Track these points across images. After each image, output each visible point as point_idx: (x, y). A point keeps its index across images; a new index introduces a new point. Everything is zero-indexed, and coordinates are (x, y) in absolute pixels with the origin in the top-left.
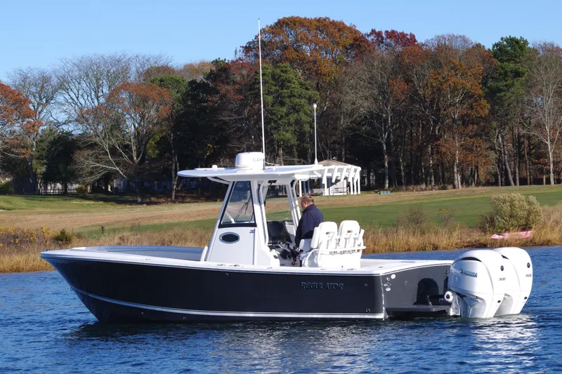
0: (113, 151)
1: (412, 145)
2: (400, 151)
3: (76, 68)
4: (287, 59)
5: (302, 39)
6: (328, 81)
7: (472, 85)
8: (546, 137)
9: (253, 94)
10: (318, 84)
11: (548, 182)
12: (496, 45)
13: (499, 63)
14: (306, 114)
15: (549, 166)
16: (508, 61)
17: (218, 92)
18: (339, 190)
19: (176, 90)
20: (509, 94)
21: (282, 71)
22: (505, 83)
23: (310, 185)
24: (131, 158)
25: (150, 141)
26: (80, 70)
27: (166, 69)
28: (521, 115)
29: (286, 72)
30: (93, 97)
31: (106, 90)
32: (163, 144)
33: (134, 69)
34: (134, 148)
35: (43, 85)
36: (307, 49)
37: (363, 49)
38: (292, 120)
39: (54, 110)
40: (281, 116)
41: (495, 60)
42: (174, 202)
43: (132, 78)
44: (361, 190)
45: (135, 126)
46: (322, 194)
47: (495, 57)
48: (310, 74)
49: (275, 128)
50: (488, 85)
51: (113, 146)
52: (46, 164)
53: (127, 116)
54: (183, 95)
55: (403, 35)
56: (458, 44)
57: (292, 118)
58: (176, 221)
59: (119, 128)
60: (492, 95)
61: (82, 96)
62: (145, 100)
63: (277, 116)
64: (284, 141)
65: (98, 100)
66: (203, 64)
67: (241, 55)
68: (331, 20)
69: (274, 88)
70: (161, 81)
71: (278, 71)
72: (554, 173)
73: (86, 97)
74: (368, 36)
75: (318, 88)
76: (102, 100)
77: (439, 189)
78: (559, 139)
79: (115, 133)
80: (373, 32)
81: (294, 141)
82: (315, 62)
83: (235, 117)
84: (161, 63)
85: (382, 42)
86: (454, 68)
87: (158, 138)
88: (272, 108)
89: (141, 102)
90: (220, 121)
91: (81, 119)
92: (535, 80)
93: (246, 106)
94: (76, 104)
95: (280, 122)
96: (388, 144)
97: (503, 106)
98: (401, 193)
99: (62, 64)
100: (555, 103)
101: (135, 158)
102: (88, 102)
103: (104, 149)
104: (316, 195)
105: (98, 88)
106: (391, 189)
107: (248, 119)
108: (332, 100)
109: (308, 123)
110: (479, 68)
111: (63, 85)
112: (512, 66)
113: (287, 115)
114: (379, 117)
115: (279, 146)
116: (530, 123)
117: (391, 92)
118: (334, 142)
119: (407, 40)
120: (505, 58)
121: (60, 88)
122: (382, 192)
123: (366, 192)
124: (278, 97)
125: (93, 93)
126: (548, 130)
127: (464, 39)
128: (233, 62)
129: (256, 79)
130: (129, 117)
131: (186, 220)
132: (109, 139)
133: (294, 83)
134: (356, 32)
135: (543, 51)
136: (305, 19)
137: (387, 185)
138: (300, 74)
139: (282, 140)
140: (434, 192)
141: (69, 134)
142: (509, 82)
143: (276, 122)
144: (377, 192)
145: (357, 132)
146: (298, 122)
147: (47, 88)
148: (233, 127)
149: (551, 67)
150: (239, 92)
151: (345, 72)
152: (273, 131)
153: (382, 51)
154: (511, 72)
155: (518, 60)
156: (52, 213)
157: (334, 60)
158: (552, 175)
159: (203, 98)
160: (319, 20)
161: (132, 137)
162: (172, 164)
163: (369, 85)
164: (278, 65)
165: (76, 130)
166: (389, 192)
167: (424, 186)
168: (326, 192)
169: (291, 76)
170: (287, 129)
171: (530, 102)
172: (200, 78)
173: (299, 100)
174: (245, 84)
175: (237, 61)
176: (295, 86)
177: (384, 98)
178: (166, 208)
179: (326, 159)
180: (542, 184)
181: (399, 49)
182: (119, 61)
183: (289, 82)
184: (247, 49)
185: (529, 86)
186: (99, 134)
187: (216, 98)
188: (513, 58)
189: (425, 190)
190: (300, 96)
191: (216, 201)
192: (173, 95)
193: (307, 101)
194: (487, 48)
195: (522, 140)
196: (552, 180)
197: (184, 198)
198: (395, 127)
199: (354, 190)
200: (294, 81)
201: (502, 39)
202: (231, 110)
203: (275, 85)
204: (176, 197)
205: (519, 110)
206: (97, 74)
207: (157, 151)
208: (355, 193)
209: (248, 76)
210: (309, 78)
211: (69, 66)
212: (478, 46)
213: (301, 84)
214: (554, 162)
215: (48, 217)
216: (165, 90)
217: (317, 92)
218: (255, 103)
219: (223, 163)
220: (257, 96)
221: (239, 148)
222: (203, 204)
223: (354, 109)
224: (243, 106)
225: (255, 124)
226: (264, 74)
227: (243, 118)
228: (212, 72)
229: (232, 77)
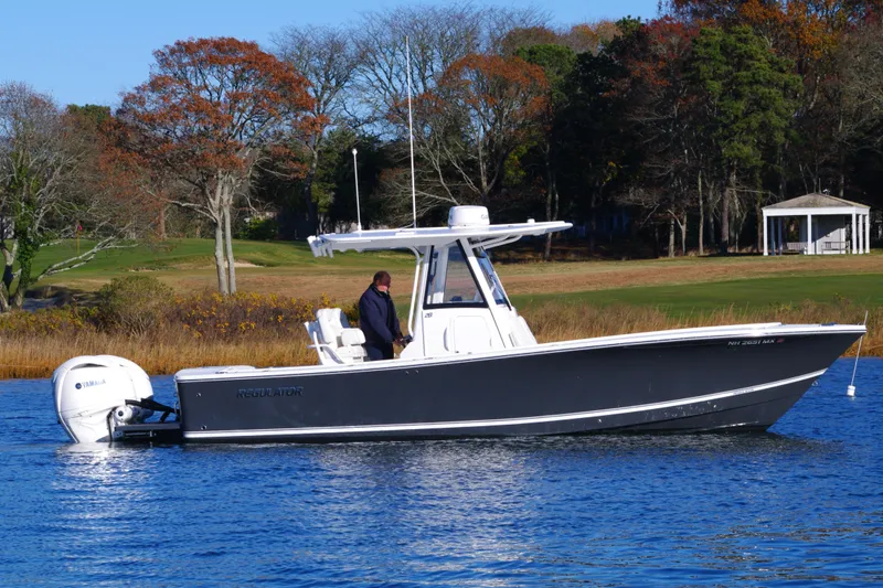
0: (449, 172)
3: (387, 28)
4: (746, 19)
6: (817, 57)
9: (687, 78)
10: (800, 63)
14: (778, 114)
17: (626, 74)
18: (833, 246)
19: (557, 69)
21: (740, 40)
23: (783, 236)
24: (478, 183)
25: (511, 155)
26: (394, 32)
27: (540, 33)
29: (745, 41)
30: (416, 77)
31: (437, 66)
32: (532, 161)
33: (485, 32)
34: (483, 167)
35: (332, 55)
36: (782, 3)
37: (880, 4)
38: (755, 124)
39: (350, 99)
40: (736, 117)
42: (549, 260)
43: (483, 48)
44: (871, 247)
45: (484, 129)
46: (802, 252)
48: (788, 46)
49: (725, 138)
51: (449, 162)
52: (334, 190)
53: (473, 112)
54: (568, 76)
57: (755, 120)
58: (551, 291)
59: (459, 130)
61: (397, 75)
62: (503, 85)
63: (728, 118)
64: (739, 159)
65: (424, 84)
66: (605, 25)
67: (668, 10)
69: (724, 68)
70: (531, 52)
71: (732, 39)
73: (403, 79)
75: (801, 69)
76: (431, 83)
79: (452, 139)
81: (757, 161)
82: (796, 25)
83: (656, 116)
84: (532, 23)
87: (524, 149)
88: (720, 104)
89: (496, 89)
90: (630, 123)
91: (396, 113)
93: (675, 98)
94: (387, 89)
95: (734, 127)
99: (364, 21)
101: (485, 184)
102: (409, 88)
103: (432, 167)
104: (793, 253)
105: (425, 62)
107: (679, 120)
108: (824, 90)
109: (782, 128)
111: (365, 57)
113: (746, 114)
115: (731, 168)
118: (827, 164)
121: (360, 63)
123: (879, 250)
124: (730, 84)
125: (416, 72)
128: (655, 23)
129: (693, 53)
130: (476, 113)
131: (567, 291)
132: (442, 151)
133: (759, 60)
138: (770, 45)
139: (737, 157)
141: (374, 139)
143: (725, 126)
145: (867, 147)
146: (763, 126)
147: (339, 60)
148: (653, 134)
150: (664, 73)
151: (848, 43)
152: (721, 143)
156: (341, 273)
157: (830, 23)
159: (602, 84)
161: (480, 148)
162: (547, 195)
164: (733, 28)
165: (385, 133)
168: (810, 248)
169: (754, 48)
170: (746, 138)
172: (597, 50)
173: (767, 90)
174: (676, 62)
175: (661, 20)
176: (762, 67)
178: (534, 270)
179: (811, 192)
182: (461, 17)
183: (751, 58)
184: (679, 1)
186: (426, 141)
187: (625, 84)
190: (769, 83)
191: (620, 259)
192: (550, 78)
193: (781, 92)
197: (564, 252)
199: (858, 247)
200: (759, 57)
202: (650, 106)
203: (727, 64)
204: (552, 251)
206: (423, 39)
207: (522, 173)
208: (861, 252)
209: (680, 46)
210: (786, 49)
211: (377, 25)
213: (771, 62)
215: (335, 279)
216: (538, 68)
217: (798, 77)
218: (691, 93)
219: (634, 195)
220: (696, 80)
221: (662, 170)
222: (598, 264)
223: (862, 106)
224: (672, 96)
225: (690, 129)
226: (707, 45)
227: (669, 119)
228: (616, 38)
229: (653, 48)
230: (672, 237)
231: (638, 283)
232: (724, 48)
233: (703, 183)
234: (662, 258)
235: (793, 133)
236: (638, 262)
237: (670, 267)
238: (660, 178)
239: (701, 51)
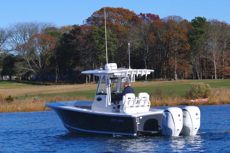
0: (31, 63)
1: (157, 62)
2: (152, 64)
3: (15, 27)
5: (111, 16)
6: (122, 34)
7: (183, 37)
8: (213, 59)
9: (90, 39)
10: (118, 36)
11: (214, 78)
12: (193, 20)
13: (194, 28)
14: (112, 48)
15: (215, 71)
16: (198, 27)
17: (75, 38)
19: (58, 37)
20: (198, 41)
21: (103, 30)
22: (197, 36)
24: (38, 65)
25: (47, 59)
26: (17, 28)
27: (54, 28)
28: (203, 50)
30: (23, 39)
31: (28, 37)
32: (52, 60)
33: (40, 28)
34: (40, 61)
35: (2, 34)
36: (113, 21)
37: (137, 21)
39: (6, 45)
40: (102, 49)
41: (192, 27)
42: (56, 84)
43: (39, 32)
44: (135, 80)
45: (40, 52)
47: (192, 25)
48: (114, 31)
49: (100, 54)
50: (190, 37)
51: (31, 60)
52: (2, 68)
53: (37, 48)
54: (61, 39)
55: (154, 15)
56: (177, 20)
58: (57, 92)
59: (34, 52)
60: (191, 41)
61: (18, 39)
62: (45, 41)
63: (100, 49)
64: (103, 59)
65: (25, 41)
66: (69, 26)
67: (85, 23)
68: (124, 9)
70: (52, 33)
71: (101, 30)
72: (216, 74)
73: (20, 40)
74: (139, 16)
75: (118, 37)
76: (27, 41)
77: (168, 80)
78: (219, 60)
79: (32, 55)
80: (141, 14)
82: (117, 26)
83: (83, 49)
84: (52, 26)
85: (145, 18)
86: (176, 29)
87: (50, 57)
88: (98, 46)
89: (43, 42)
90: (76, 50)
91: (18, 49)
92: (209, 35)
94: (16, 42)
95: (102, 51)
96: (147, 61)
97: (195, 46)
98: (152, 82)
99: (10, 26)
100: (217, 45)
101: (40, 66)
102: (20, 42)
103: (27, 62)
105: (25, 36)
106: (148, 80)
107: (88, 50)
108: (123, 42)
109: (113, 52)
110: (186, 30)
111: (10, 35)
112: (199, 29)
113: (105, 48)
114: (143, 50)
115: (101, 61)
116: (207, 53)
117: (149, 39)
118: (124, 60)
119: (155, 18)
120: (196, 26)
121: (9, 36)
122: (144, 81)
123: (138, 81)
124: (101, 41)
125: (23, 38)
126: (214, 56)
127: (179, 17)
128: (82, 26)
129: (91, 33)
130: (38, 48)
131: (61, 92)
132: (29, 58)
134: (134, 14)
135: (213, 23)
136: (113, 8)
137: (146, 79)
138: (110, 31)
140: (166, 81)
141: (12, 55)
142: (198, 36)
143: (100, 51)
144: (142, 81)
145: (134, 56)
146: (109, 51)
147: (3, 35)
148: (82, 53)
149: (216, 30)
150: (84, 38)
151: (129, 31)
152: (98, 55)
153: (145, 22)
154: (199, 31)
155: (202, 27)
156: (4, 88)
157: (124, 26)
158: (216, 75)
159: (69, 41)
160: (118, 9)
161: (39, 57)
162: (56, 68)
163: (139, 36)
164: (101, 27)
165: (15, 53)
166: (147, 81)
167: (162, 79)
170: (104, 54)
171: (207, 44)
172: (68, 32)
173: (110, 42)
174: (87, 35)
175: (84, 25)
176: (108, 36)
177: (146, 42)
178: (53, 87)
179: (120, 67)
180: (212, 79)
181: (152, 21)
182: (34, 25)
184: (88, 20)
185: (207, 37)
186: (25, 55)
187: (75, 41)
188: (200, 26)
189: (162, 81)
191: (74, 84)
192: (56, 39)
193: (113, 43)
194: (189, 22)
195: (203, 60)
196: (216, 77)
197: (60, 82)
198: (150, 54)
199: (132, 81)
200: (108, 34)
201: (195, 18)
202: (81, 46)
203: (100, 36)
204: (57, 82)
205: (202, 48)
206: (24, 30)
207: (49, 63)
209: (88, 32)
210: (114, 33)
211: (13, 26)
212: (186, 21)
213: (111, 35)
214: (216, 70)
215: (3, 90)
216: (53, 37)
217: (117, 39)
218: (91, 43)
219: (77, 68)
220: (92, 40)
221: (84, 62)
222: (68, 85)
223: (133, 46)
224: (86, 44)
225: (91, 52)
226: (95, 31)
227: (86, 49)
228: (73, 30)
229: (82, 32)
230: (87, 78)
231: (78, 90)
232: (99, 32)
233: (94, 65)
234: (84, 84)
235: (116, 53)
236: (79, 85)
237: (86, 86)
238: (84, 64)
239: (93, 33)
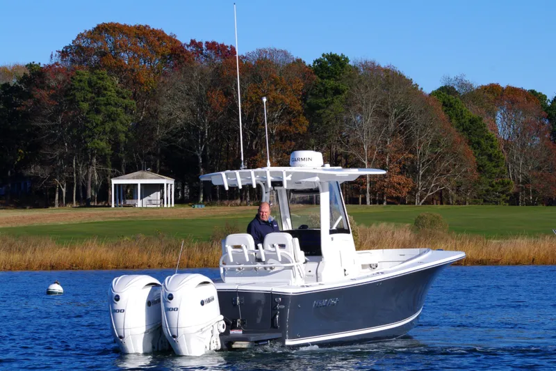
1: (228, 158)
2: (216, 165)
4: (105, 66)
5: (121, 46)
6: (145, 90)
7: (291, 101)
8: (363, 156)
9: (68, 100)
10: (135, 94)
11: (364, 202)
12: (317, 61)
13: (320, 80)
14: (121, 123)
15: (366, 185)
16: (329, 78)
17: (31, 97)
18: (153, 202)
20: (328, 111)
21: (99, 79)
22: (324, 100)
23: (123, 196)
28: (339, 133)
29: (102, 79)
36: (125, 57)
37: (182, 60)
38: (108, 129)
40: (97, 124)
41: (316, 77)
44: (175, 203)
46: (135, 205)
47: (315, 73)
48: (128, 82)
49: (90, 137)
50: (308, 101)
55: (223, 47)
56: (279, 59)
57: (108, 127)
60: (311, 111)
63: (92, 125)
64: (98, 150)
66: (17, 67)
67: (56, 59)
68: (151, 28)
69: (90, 95)
71: (95, 78)
72: (370, 193)
74: (188, 46)
75: (134, 97)
77: (254, 205)
78: (376, 159)
80: (193, 42)
81: (108, 150)
82: (133, 71)
83: (49, 123)
85: (202, 54)
86: (275, 83)
88: (87, 116)
90: (33, 126)
92: (354, 99)
93: (61, 111)
95: (95, 130)
96: (204, 156)
97: (321, 123)
98: (216, 207)
100: (374, 122)
104: (129, 206)
106: (205, 203)
107: (61, 126)
108: (148, 109)
109: (124, 132)
110: (301, 85)
112: (332, 83)
113: (103, 123)
114: (196, 129)
115: (93, 155)
116: (348, 141)
117: (210, 105)
118: (149, 153)
119: (227, 53)
120: (325, 75)
122: (196, 206)
123: (180, 205)
124: (93, 104)
126: (366, 150)
127: (285, 54)
128: (50, 67)
129: (72, 85)
133: (111, 91)
134: (176, 41)
135: (364, 69)
136: (125, 26)
137: (202, 199)
138: (117, 82)
139: (96, 148)
140: (249, 207)
142: (328, 99)
144: (191, 206)
145: (173, 144)
146: (113, 131)
148: (46, 133)
149: (371, 86)
151: (163, 82)
152: (87, 139)
153: (201, 62)
154: (332, 89)
155: (338, 77)
157: (152, 70)
158: (368, 196)
159: (15, 102)
160: (138, 28)
163: (187, 97)
164: (95, 71)
166: (203, 206)
167: (239, 201)
168: (139, 203)
169: (108, 83)
170: (102, 137)
171: (349, 121)
172: (13, 82)
173: (115, 109)
174: (61, 90)
175: (53, 65)
176: (112, 94)
177: (202, 110)
179: (140, 169)
180: (358, 204)
181: (219, 61)
183: (106, 89)
184: (64, 54)
185: (348, 104)
187: (30, 103)
188: (332, 75)
189: (240, 205)
190: (116, 105)
191: (25, 208)
193: (123, 110)
194: (307, 64)
195: (339, 158)
196: (368, 200)
198: (212, 139)
199: (167, 203)
200: (111, 88)
201: (323, 55)
202: (45, 116)
203: (92, 93)
205: (337, 128)
208: (169, 206)
209: (64, 81)
210: (126, 86)
212: (299, 61)
213: (117, 92)
214: (370, 182)
217: (134, 101)
218: (70, 109)
219: (34, 170)
220: (73, 102)
221: (51, 155)
222: (11, 211)
223: (170, 120)
224: (58, 112)
225: (69, 131)
226: (81, 81)
227: (57, 125)
228: (25, 76)
229: (47, 82)
230: (57, 195)
231: (36, 223)
232: (90, 83)
233: (76, 163)
234: (50, 208)
235: (130, 134)
236: (37, 210)
237: (56, 213)
238: (50, 160)
239: (77, 84)
